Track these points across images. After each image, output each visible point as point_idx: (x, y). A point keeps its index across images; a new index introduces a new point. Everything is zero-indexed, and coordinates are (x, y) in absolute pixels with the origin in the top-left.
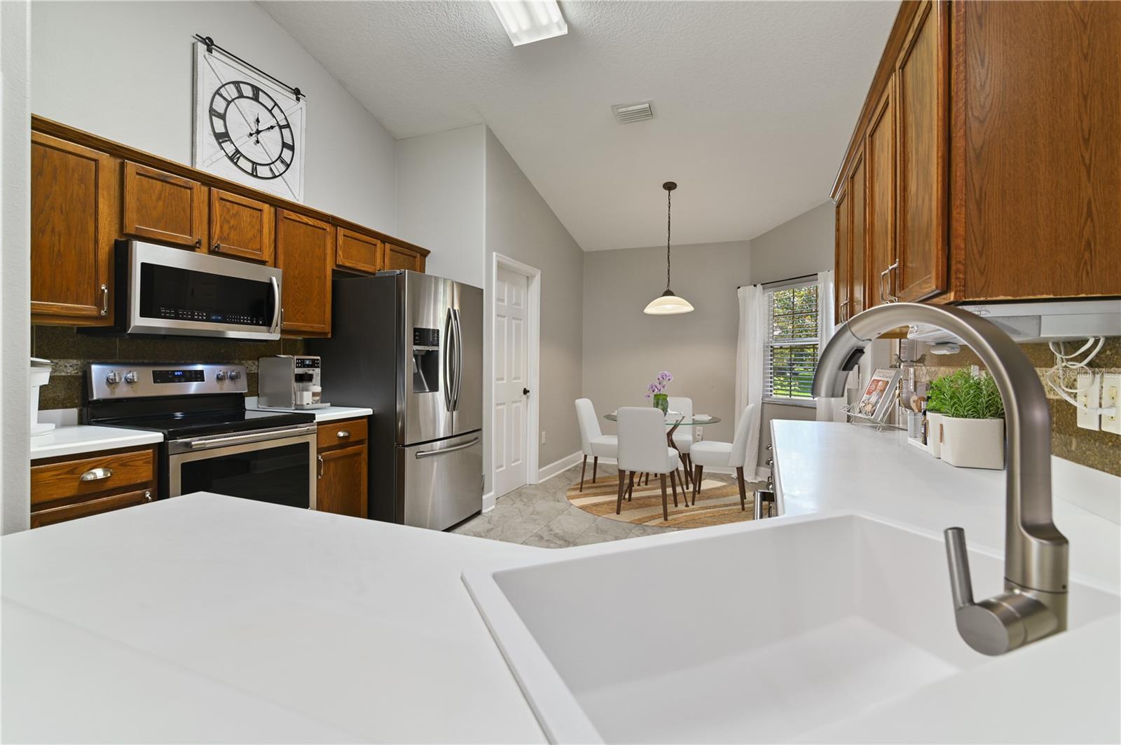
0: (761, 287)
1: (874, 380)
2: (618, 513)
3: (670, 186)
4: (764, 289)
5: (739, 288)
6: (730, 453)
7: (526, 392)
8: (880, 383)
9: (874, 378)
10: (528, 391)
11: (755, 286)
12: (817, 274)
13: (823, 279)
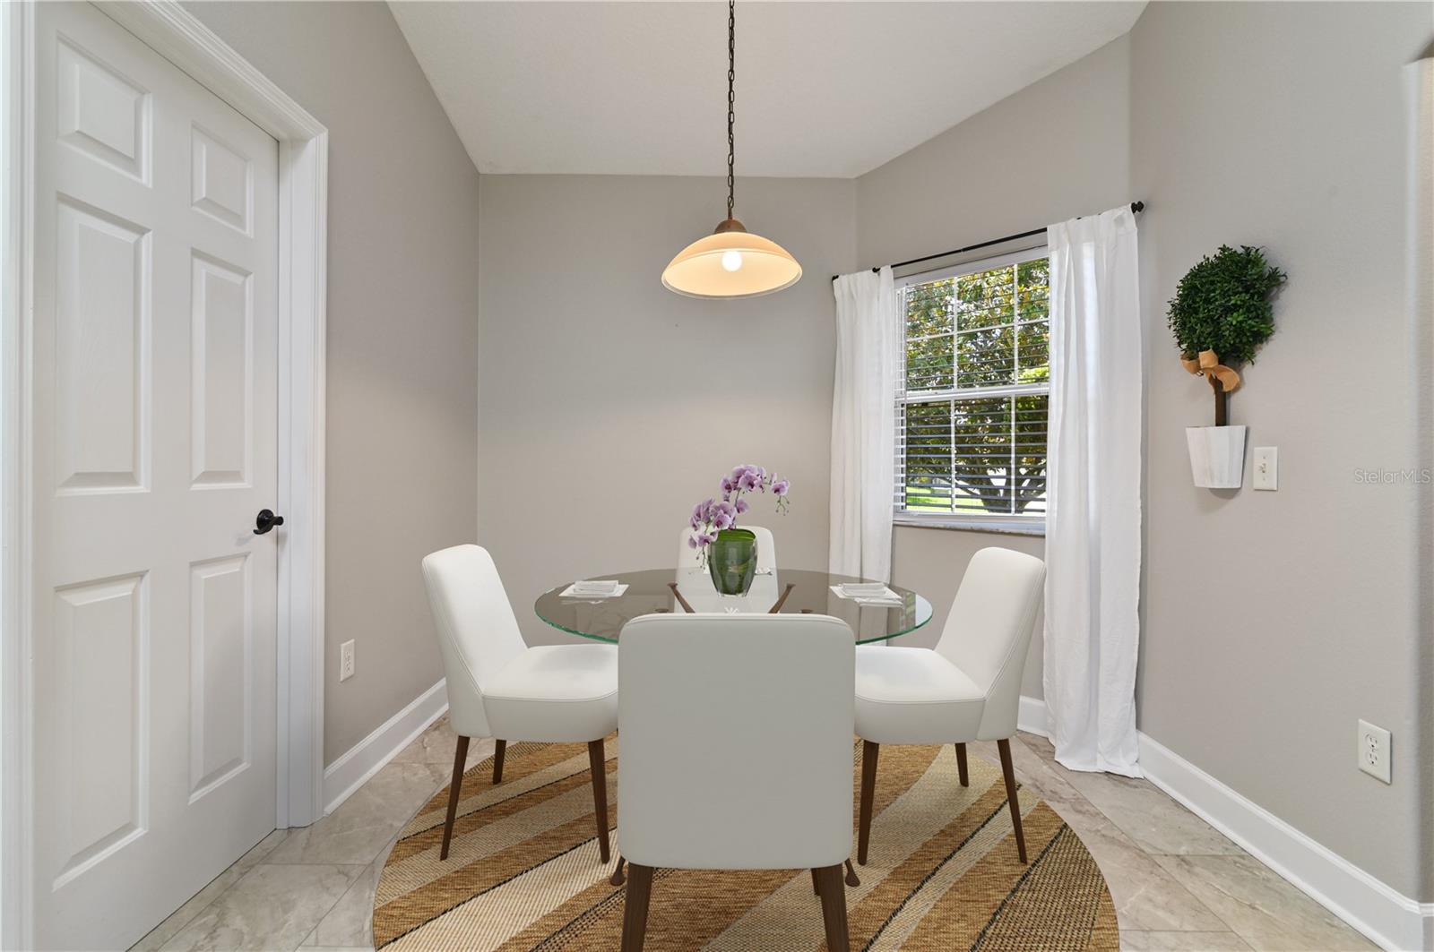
0: (891, 271)
4: (895, 277)
5: (834, 278)
7: (266, 522)
10: (280, 521)
11: (875, 270)
12: (1045, 230)
13: (1064, 237)
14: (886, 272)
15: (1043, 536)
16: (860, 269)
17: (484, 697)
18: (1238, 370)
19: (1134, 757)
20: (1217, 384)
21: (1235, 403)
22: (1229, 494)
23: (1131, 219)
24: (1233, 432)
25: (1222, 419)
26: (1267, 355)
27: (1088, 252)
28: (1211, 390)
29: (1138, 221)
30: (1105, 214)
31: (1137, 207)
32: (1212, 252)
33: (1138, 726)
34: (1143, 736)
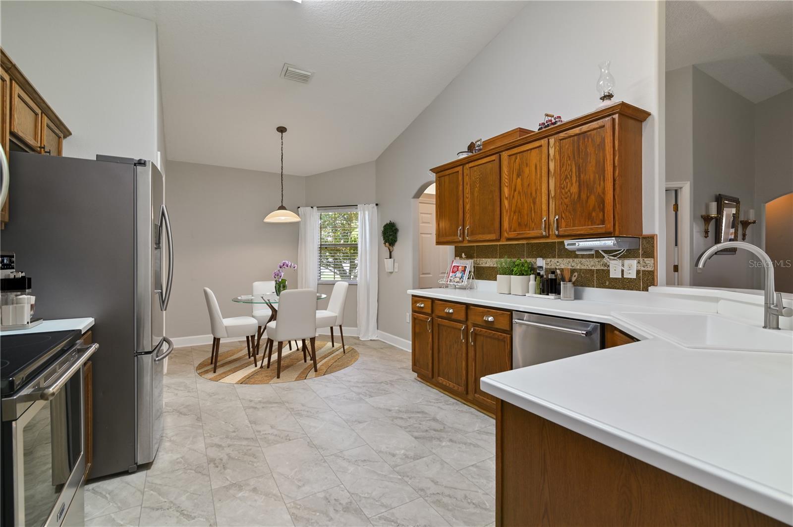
1: (454, 266)
2: (278, 377)
3: (282, 130)
4: (318, 210)
5: (299, 207)
6: (337, 316)
8: (460, 267)
9: (453, 265)
11: (312, 207)
12: (357, 205)
13: (362, 209)
14: (315, 208)
15: (357, 285)
16: (307, 206)
17: (226, 327)
18: (393, 247)
19: (376, 336)
20: (390, 250)
21: (393, 253)
22: (391, 273)
23: (376, 207)
24: (392, 260)
25: (390, 258)
26: (397, 244)
27: (367, 213)
28: (388, 250)
29: (377, 208)
30: (370, 205)
31: (377, 205)
32: (388, 222)
33: (377, 329)
34: (378, 331)
